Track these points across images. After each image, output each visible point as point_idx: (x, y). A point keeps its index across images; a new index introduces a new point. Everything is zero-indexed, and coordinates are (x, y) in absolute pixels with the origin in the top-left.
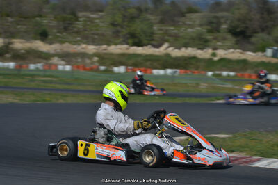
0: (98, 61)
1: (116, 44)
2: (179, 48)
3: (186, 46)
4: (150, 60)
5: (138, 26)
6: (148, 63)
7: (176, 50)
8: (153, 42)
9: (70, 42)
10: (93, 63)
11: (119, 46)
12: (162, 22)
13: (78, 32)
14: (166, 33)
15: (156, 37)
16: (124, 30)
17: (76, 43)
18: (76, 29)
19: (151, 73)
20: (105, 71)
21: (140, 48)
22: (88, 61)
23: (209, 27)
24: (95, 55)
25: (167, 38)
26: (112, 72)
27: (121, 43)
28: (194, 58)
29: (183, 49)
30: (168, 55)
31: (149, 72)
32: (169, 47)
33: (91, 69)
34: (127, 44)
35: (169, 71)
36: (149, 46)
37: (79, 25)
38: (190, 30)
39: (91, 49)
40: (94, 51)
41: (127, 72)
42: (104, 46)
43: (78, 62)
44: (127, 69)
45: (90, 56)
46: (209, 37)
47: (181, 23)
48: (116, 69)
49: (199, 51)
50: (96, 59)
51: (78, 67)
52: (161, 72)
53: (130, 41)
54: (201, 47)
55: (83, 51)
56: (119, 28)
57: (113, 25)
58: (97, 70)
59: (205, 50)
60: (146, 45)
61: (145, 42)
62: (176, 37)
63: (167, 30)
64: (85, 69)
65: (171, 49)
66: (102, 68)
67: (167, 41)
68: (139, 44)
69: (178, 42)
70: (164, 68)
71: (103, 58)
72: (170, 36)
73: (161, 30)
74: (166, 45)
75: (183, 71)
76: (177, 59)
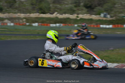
0: (25, 21)
1: (33, 13)
2: (62, 14)
3: (65, 13)
4: (49, 20)
5: (43, 5)
6: (48, 21)
7: (61, 15)
8: (50, 12)
9: (13, 13)
10: (23, 22)
11: (35, 14)
12: (54, 3)
13: (16, 8)
14: (56, 7)
15: (52, 9)
16: (37, 7)
17: (15, 13)
18: (15, 7)
19: (50, 26)
20: (29, 25)
21: (44, 15)
22: (21, 21)
23: (75, 5)
24: (24, 18)
25: (56, 10)
26: (32, 26)
27: (35, 13)
28: (68, 18)
29: (64, 15)
30: (57, 17)
31: (48, 25)
32: (57, 14)
33: (23, 25)
34: (39, 13)
35: (58, 25)
36: (49, 14)
37: (17, 5)
38: (66, 6)
39: (22, 15)
40: (24, 16)
41: (39, 25)
42: (28, 14)
43: (16, 22)
44: (39, 24)
45: (22, 19)
46: (75, 9)
47: (62, 3)
48: (34, 24)
49: (71, 16)
50: (24, 20)
51: (17, 24)
52: (54, 25)
53: (40, 12)
54: (71, 13)
55: (18, 16)
56: (34, 6)
57: (32, 4)
58: (25, 25)
59: (73, 15)
60: (47, 13)
61: (47, 12)
62: (60, 9)
63: (56, 6)
64: (20, 24)
65: (58, 15)
66: (28, 24)
67: (56, 11)
68: (44, 13)
69: (62, 12)
70: (55, 23)
71: (28, 20)
72: (58, 9)
73: (53, 6)
74: (56, 13)
75: (64, 24)
76: (61, 19)
